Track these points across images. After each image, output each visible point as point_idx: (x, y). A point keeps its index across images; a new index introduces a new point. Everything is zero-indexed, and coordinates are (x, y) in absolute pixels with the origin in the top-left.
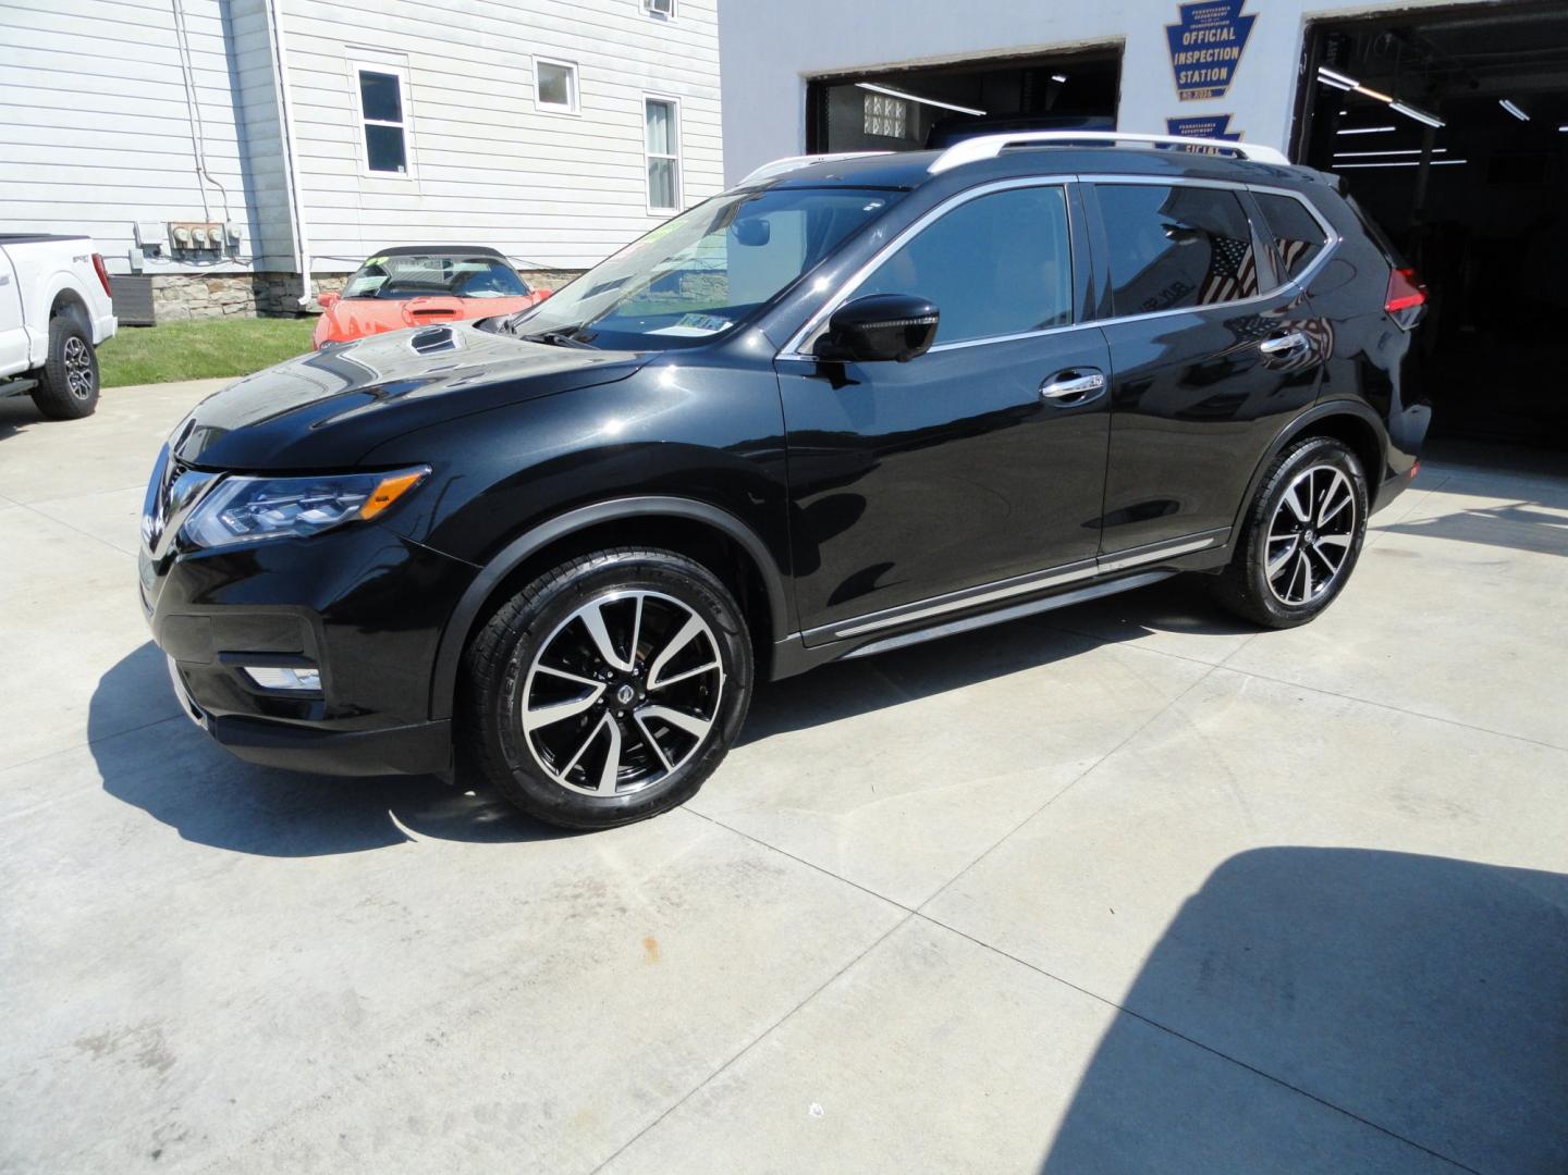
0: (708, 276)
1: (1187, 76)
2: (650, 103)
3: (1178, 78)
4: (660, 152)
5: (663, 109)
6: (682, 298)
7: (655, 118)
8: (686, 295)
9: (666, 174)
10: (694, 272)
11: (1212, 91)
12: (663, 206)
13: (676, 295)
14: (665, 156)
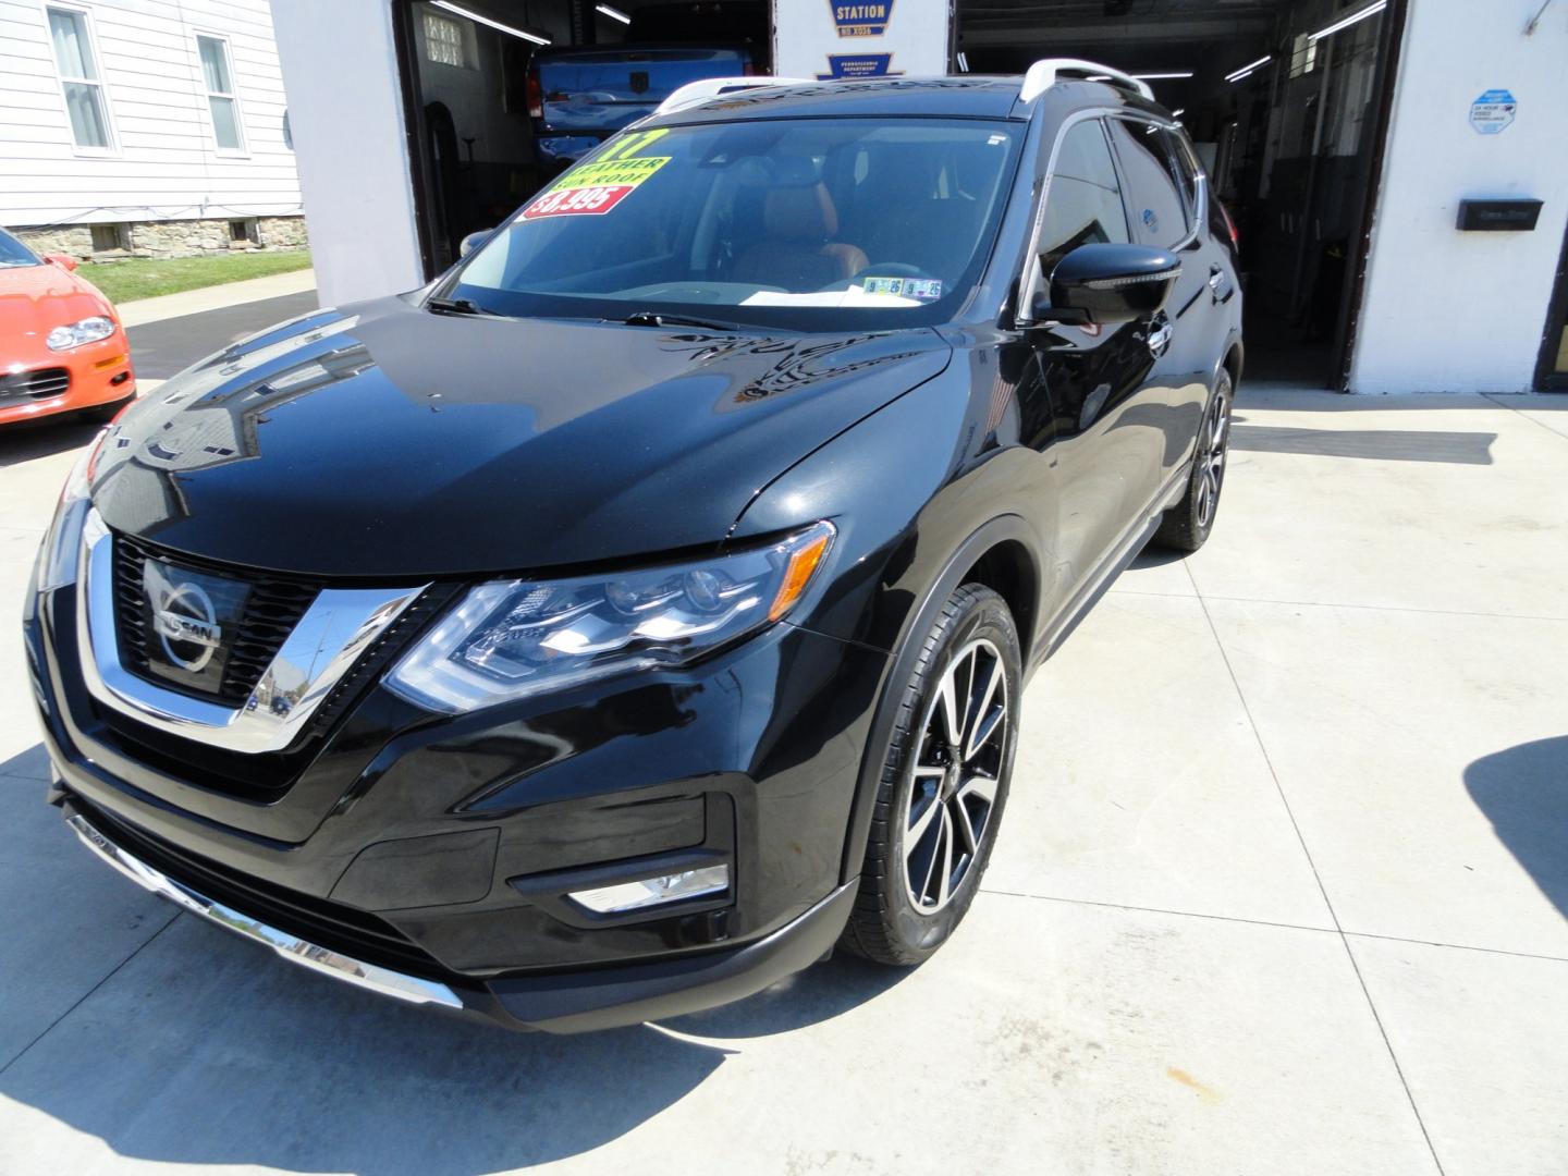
0: (164, 227)
1: (844, 12)
2: (53, 13)
3: (835, 13)
4: (75, 75)
5: (70, 20)
6: (135, 256)
7: (61, 31)
8: (140, 252)
9: (88, 104)
10: (146, 223)
11: (872, 28)
12: (91, 144)
13: (125, 253)
14: (82, 80)
